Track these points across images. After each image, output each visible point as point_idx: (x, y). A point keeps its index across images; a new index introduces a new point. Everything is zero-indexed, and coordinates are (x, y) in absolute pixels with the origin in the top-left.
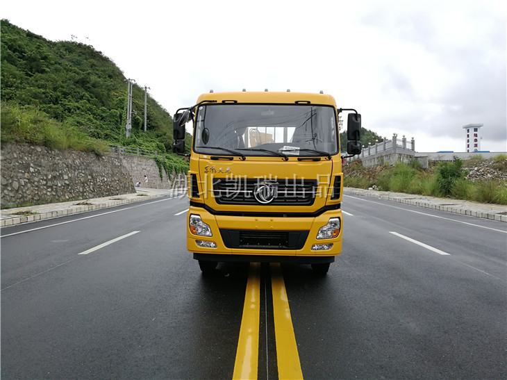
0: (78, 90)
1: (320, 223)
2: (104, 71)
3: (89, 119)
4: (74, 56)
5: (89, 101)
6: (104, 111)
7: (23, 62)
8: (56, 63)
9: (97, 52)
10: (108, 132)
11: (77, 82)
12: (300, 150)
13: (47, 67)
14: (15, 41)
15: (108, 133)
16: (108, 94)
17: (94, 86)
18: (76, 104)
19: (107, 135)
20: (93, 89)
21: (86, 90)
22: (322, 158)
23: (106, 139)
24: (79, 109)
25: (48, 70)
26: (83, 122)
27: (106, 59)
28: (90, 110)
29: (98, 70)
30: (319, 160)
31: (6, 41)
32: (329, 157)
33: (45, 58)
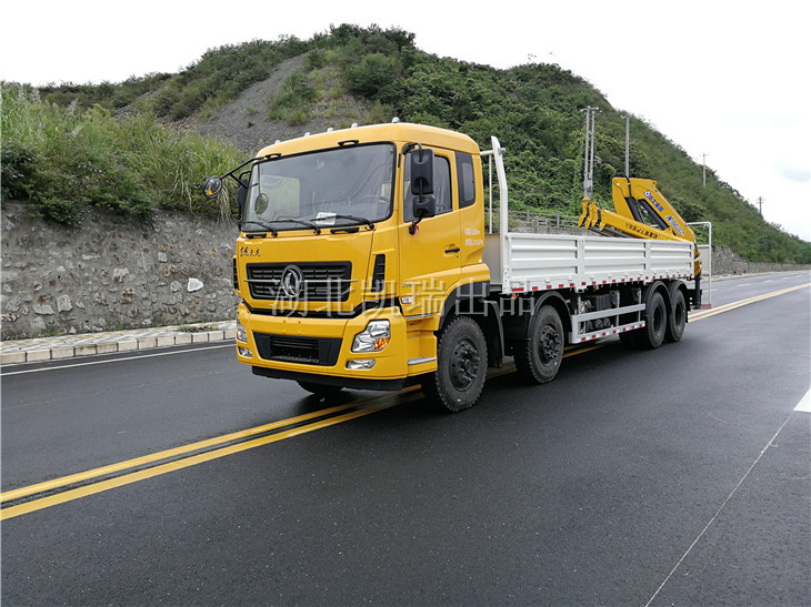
0: (519, 136)
1: (356, 327)
2: (572, 100)
3: (531, 179)
4: (530, 86)
5: (533, 150)
6: (554, 164)
7: (450, 108)
8: (493, 102)
9: (564, 72)
10: (555, 195)
11: (519, 126)
12: (337, 217)
13: (480, 110)
14: (440, 81)
15: (556, 197)
16: (566, 136)
17: (543, 127)
18: (515, 158)
19: (553, 200)
20: (540, 132)
21: (531, 135)
22: (361, 228)
23: (550, 206)
24: (517, 164)
25: (481, 114)
26: (521, 184)
27: (578, 80)
28: (534, 164)
29: (561, 100)
30: (356, 230)
31: (430, 84)
32: (371, 225)
33: (478, 98)
